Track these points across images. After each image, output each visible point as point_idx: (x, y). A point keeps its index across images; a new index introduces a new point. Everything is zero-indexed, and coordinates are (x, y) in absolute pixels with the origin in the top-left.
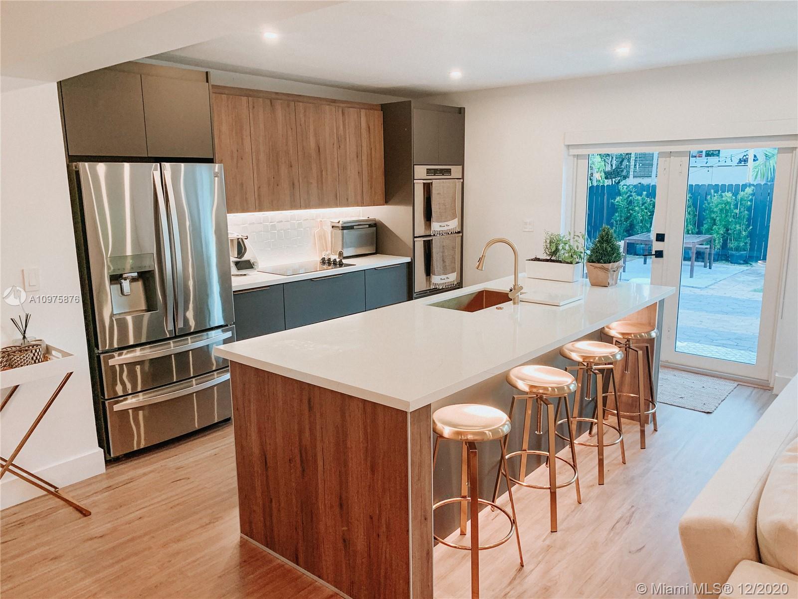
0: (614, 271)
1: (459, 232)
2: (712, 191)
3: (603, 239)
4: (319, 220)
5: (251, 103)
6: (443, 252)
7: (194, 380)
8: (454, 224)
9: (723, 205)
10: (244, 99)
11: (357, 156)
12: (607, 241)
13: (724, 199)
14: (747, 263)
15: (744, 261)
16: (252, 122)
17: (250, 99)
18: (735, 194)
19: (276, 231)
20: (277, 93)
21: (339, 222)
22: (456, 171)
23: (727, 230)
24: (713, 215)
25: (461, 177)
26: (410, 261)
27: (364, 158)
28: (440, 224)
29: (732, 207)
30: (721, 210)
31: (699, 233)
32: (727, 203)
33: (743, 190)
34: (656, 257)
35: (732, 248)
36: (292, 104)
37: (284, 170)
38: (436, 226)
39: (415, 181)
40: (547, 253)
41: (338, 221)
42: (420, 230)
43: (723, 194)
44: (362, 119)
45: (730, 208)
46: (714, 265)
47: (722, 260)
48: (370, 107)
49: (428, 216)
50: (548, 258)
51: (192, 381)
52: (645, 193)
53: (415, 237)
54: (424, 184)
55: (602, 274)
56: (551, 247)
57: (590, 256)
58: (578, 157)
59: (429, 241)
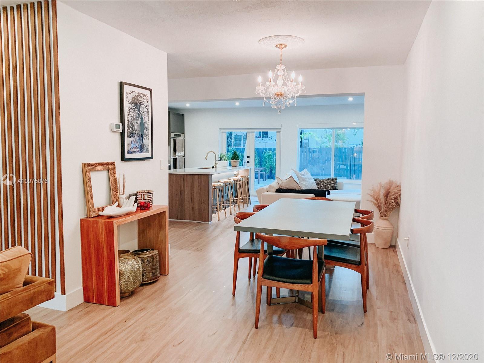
0: (238, 162)
1: (184, 157)
2: (265, 150)
3: (235, 154)
6: (180, 163)
8: (182, 153)
9: (269, 156)
22: (182, 135)
24: (266, 160)
25: (184, 138)
28: (179, 153)
29: (272, 156)
30: (268, 158)
31: (261, 167)
34: (247, 163)
38: (177, 154)
39: (171, 138)
42: (173, 155)
43: (269, 151)
45: (271, 157)
46: (267, 180)
47: (270, 178)
49: (175, 150)
50: (220, 160)
52: (239, 151)
53: (171, 157)
54: (173, 139)
55: (235, 163)
56: (220, 157)
57: (232, 158)
58: (223, 132)
59: (175, 159)
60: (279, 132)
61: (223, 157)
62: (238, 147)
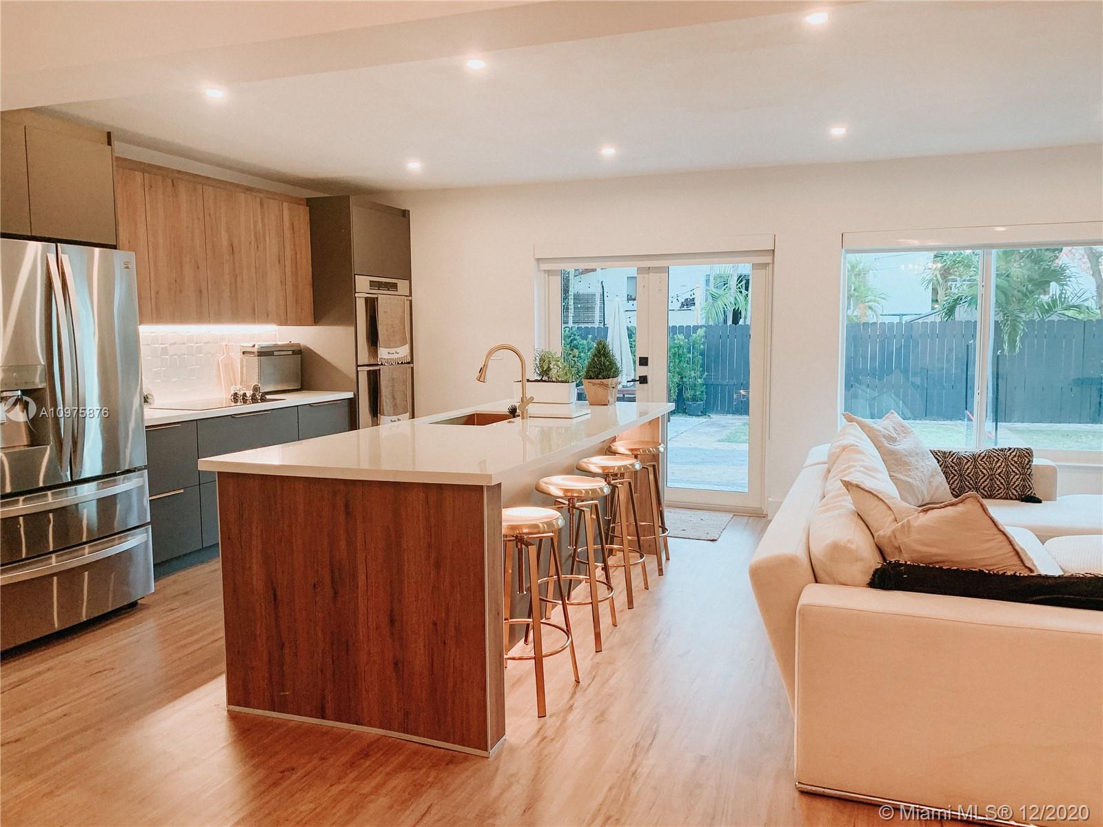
0: (613, 388)
1: (409, 363)
3: (599, 353)
4: (224, 344)
5: (146, 179)
6: (393, 386)
7: (87, 546)
8: (403, 352)
9: (676, 349)
10: (138, 175)
11: (279, 261)
12: (604, 355)
13: (676, 342)
14: (705, 415)
15: (702, 412)
16: (148, 206)
17: (147, 175)
18: (688, 336)
19: (167, 357)
20: (179, 172)
21: (254, 346)
22: (402, 285)
23: (682, 378)
25: (408, 295)
26: (352, 396)
27: (288, 263)
28: (389, 350)
29: (685, 350)
30: (674, 355)
32: (679, 347)
33: (695, 332)
34: (640, 383)
35: (688, 398)
36: (199, 187)
37: (188, 270)
38: (383, 353)
39: (357, 295)
40: (537, 373)
41: (251, 345)
42: (364, 357)
43: (675, 336)
44: (285, 212)
45: (683, 352)
47: (679, 412)
48: (295, 201)
49: (373, 339)
50: (539, 379)
51: (84, 547)
52: (590, 336)
53: (358, 366)
54: (366, 299)
55: (601, 391)
56: (542, 367)
57: (588, 372)
58: (548, 272)
59: (375, 371)
60: (765, 265)
61: (551, 366)
62: (586, 325)
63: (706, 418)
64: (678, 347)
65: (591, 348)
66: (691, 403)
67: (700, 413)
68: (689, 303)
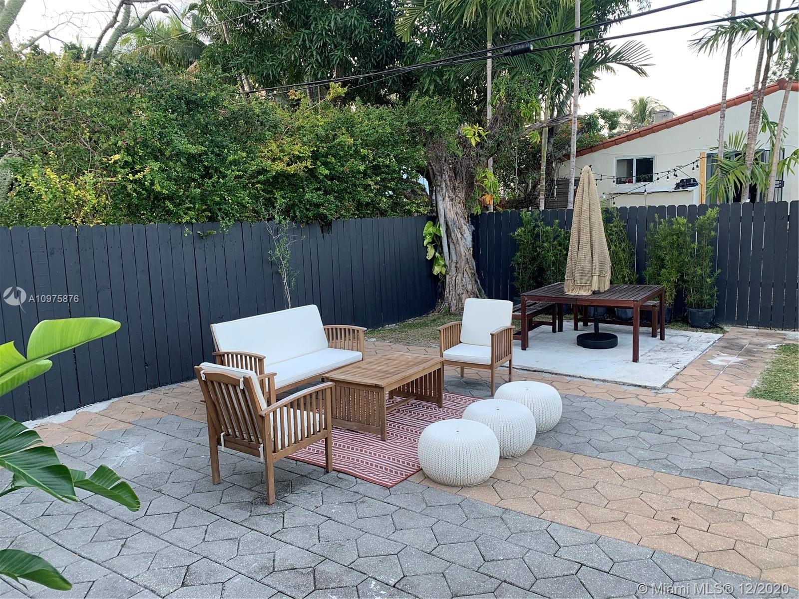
2: (656, 216)
9: (675, 237)
13: (674, 227)
15: (711, 323)
18: (691, 219)
23: (683, 275)
24: (660, 253)
29: (687, 239)
30: (672, 245)
31: (641, 281)
32: (680, 234)
33: (703, 213)
35: (691, 303)
43: (672, 220)
45: (684, 241)
46: (668, 332)
52: (557, 222)
63: (717, 333)
64: (677, 235)
65: (558, 236)
66: (694, 310)
67: (708, 325)
68: (686, 184)
